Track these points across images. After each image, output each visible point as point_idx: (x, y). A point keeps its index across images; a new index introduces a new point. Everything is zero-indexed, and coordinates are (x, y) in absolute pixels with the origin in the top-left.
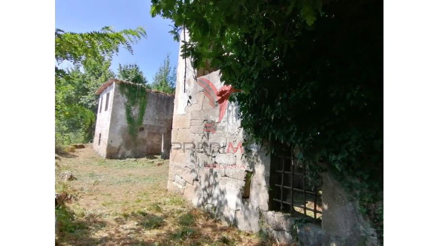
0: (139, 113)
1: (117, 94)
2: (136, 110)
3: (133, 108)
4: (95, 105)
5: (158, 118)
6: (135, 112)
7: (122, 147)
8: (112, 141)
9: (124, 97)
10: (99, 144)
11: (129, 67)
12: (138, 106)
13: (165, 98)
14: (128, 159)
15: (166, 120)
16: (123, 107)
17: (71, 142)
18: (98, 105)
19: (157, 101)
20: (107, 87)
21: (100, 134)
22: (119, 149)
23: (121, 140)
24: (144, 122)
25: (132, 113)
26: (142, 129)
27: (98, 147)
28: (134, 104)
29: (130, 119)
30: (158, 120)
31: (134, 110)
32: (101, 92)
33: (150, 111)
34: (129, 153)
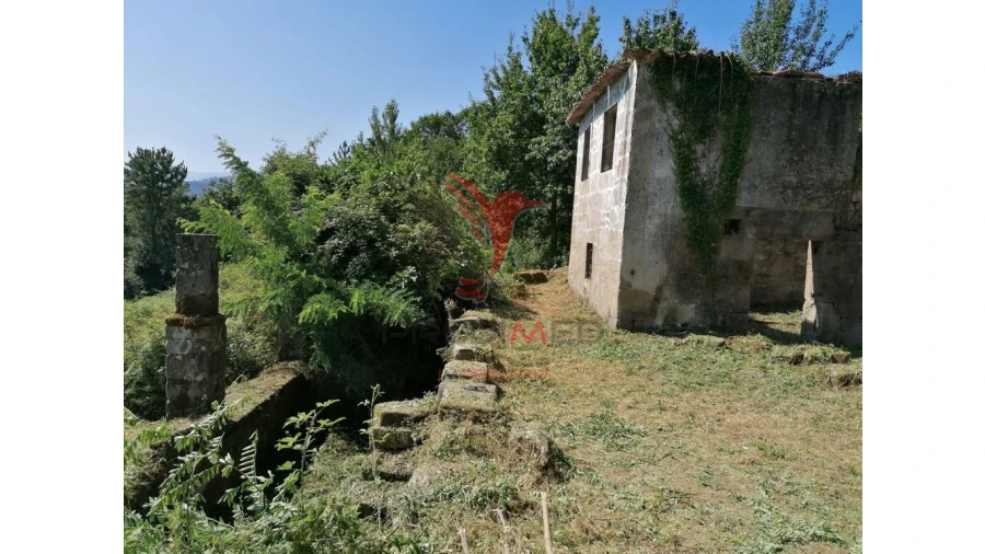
0: (722, 168)
1: (645, 104)
2: (713, 156)
3: (699, 148)
4: (564, 159)
5: (794, 180)
6: (709, 163)
7: (667, 293)
8: (633, 273)
9: (670, 112)
10: (588, 275)
11: (651, 27)
12: (720, 139)
13: (823, 95)
14: (693, 337)
15: (829, 187)
16: (666, 152)
17: (514, 265)
18: (574, 158)
19: (793, 110)
20: (605, 91)
21: (590, 246)
22: (657, 300)
23: (663, 268)
24: (743, 201)
25: (697, 169)
26: (733, 226)
27: (586, 283)
28: (704, 133)
29: (691, 192)
30: (794, 189)
31: (704, 156)
32: (584, 115)
33: (763, 155)
34: (689, 312)
